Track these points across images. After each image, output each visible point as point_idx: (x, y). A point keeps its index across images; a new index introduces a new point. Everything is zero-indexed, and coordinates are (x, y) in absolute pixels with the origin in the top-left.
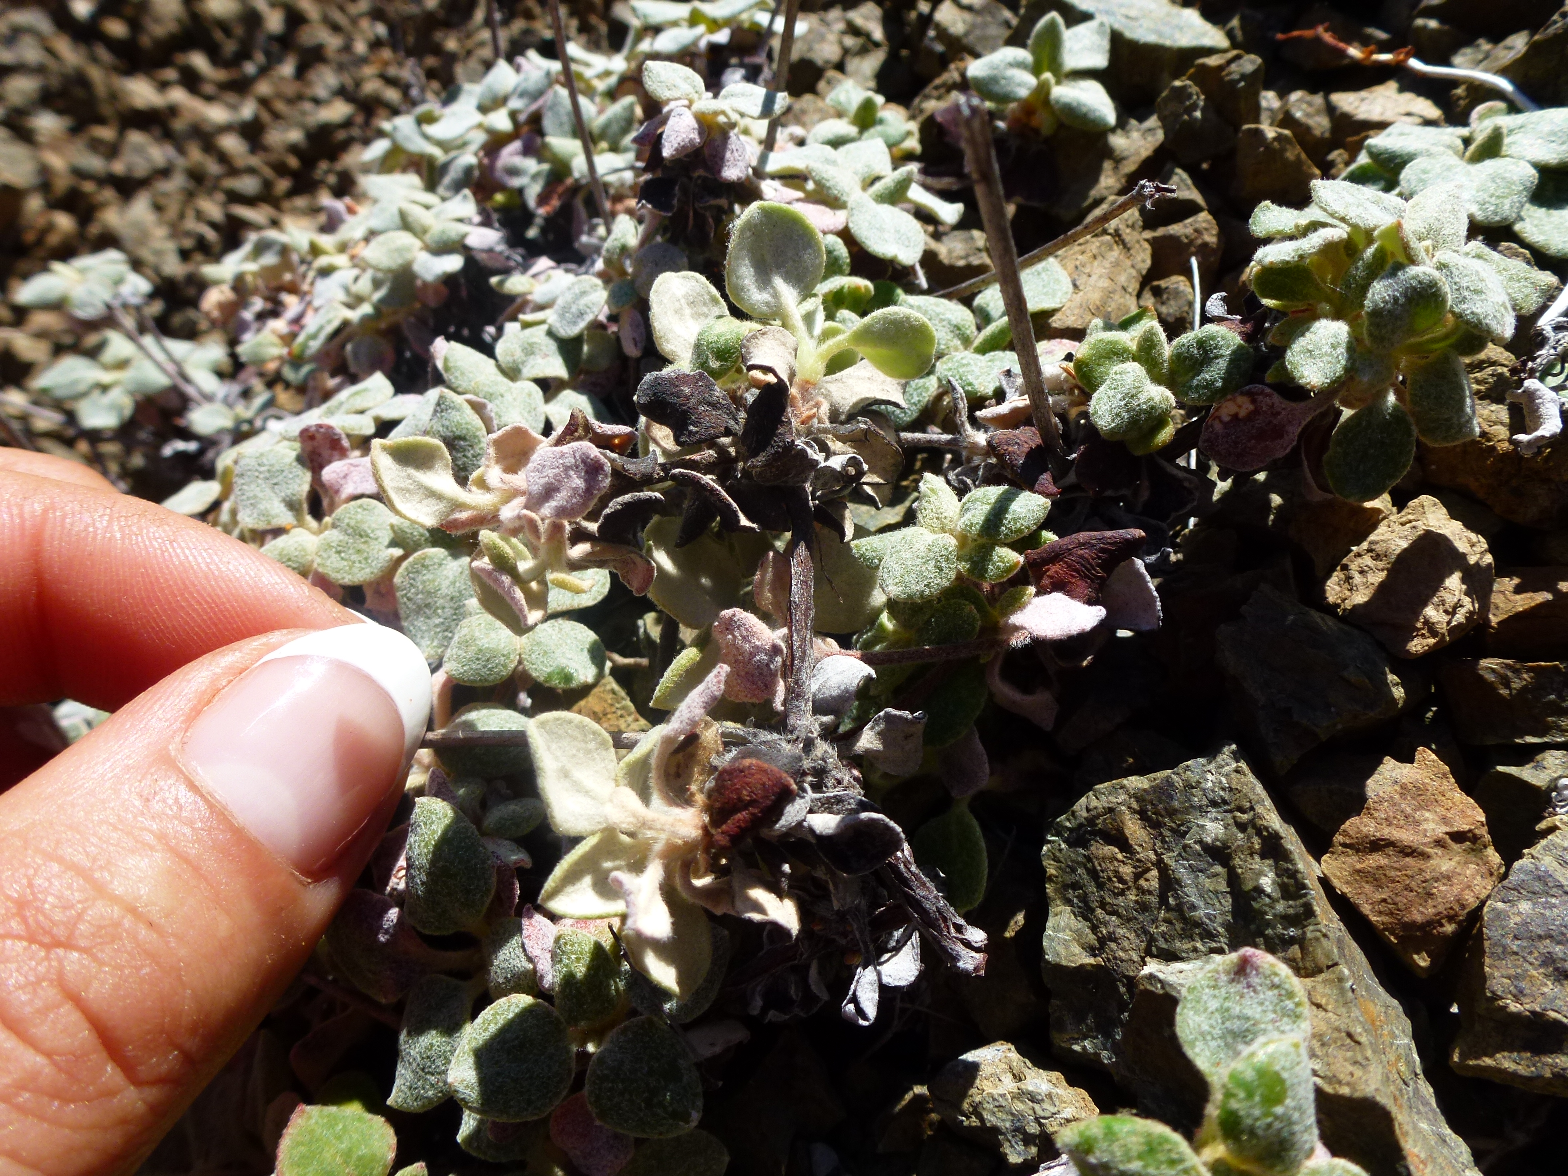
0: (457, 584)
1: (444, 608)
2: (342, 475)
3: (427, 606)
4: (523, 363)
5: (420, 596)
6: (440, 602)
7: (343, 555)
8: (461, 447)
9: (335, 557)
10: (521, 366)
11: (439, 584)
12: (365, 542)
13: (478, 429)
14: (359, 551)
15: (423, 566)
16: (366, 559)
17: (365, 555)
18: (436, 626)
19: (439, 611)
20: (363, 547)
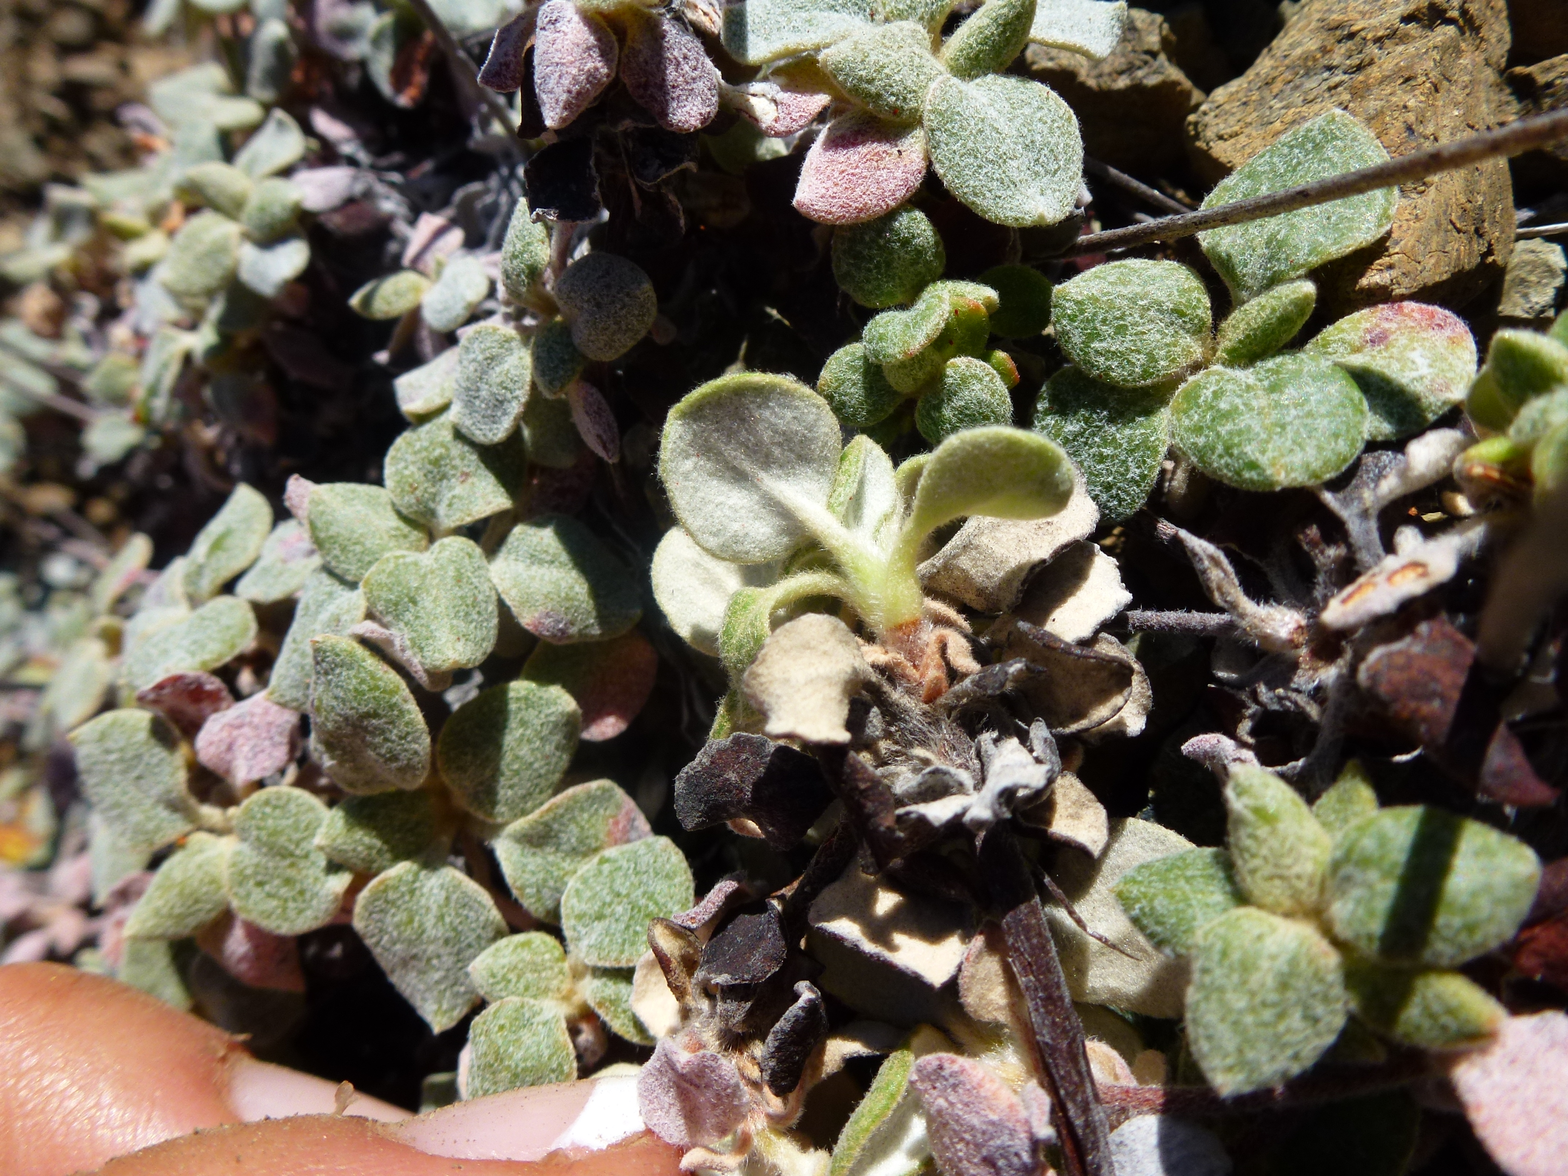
0: (448, 920)
1: (439, 956)
2: (223, 747)
3: (414, 957)
4: (434, 497)
5: (398, 947)
6: (431, 948)
7: (267, 888)
8: (376, 728)
9: (257, 894)
10: (432, 505)
11: (421, 924)
12: (292, 865)
13: (393, 692)
14: (288, 882)
15: (387, 902)
16: (302, 892)
17: (298, 887)
18: (438, 982)
19: (435, 962)
20: (291, 873)
